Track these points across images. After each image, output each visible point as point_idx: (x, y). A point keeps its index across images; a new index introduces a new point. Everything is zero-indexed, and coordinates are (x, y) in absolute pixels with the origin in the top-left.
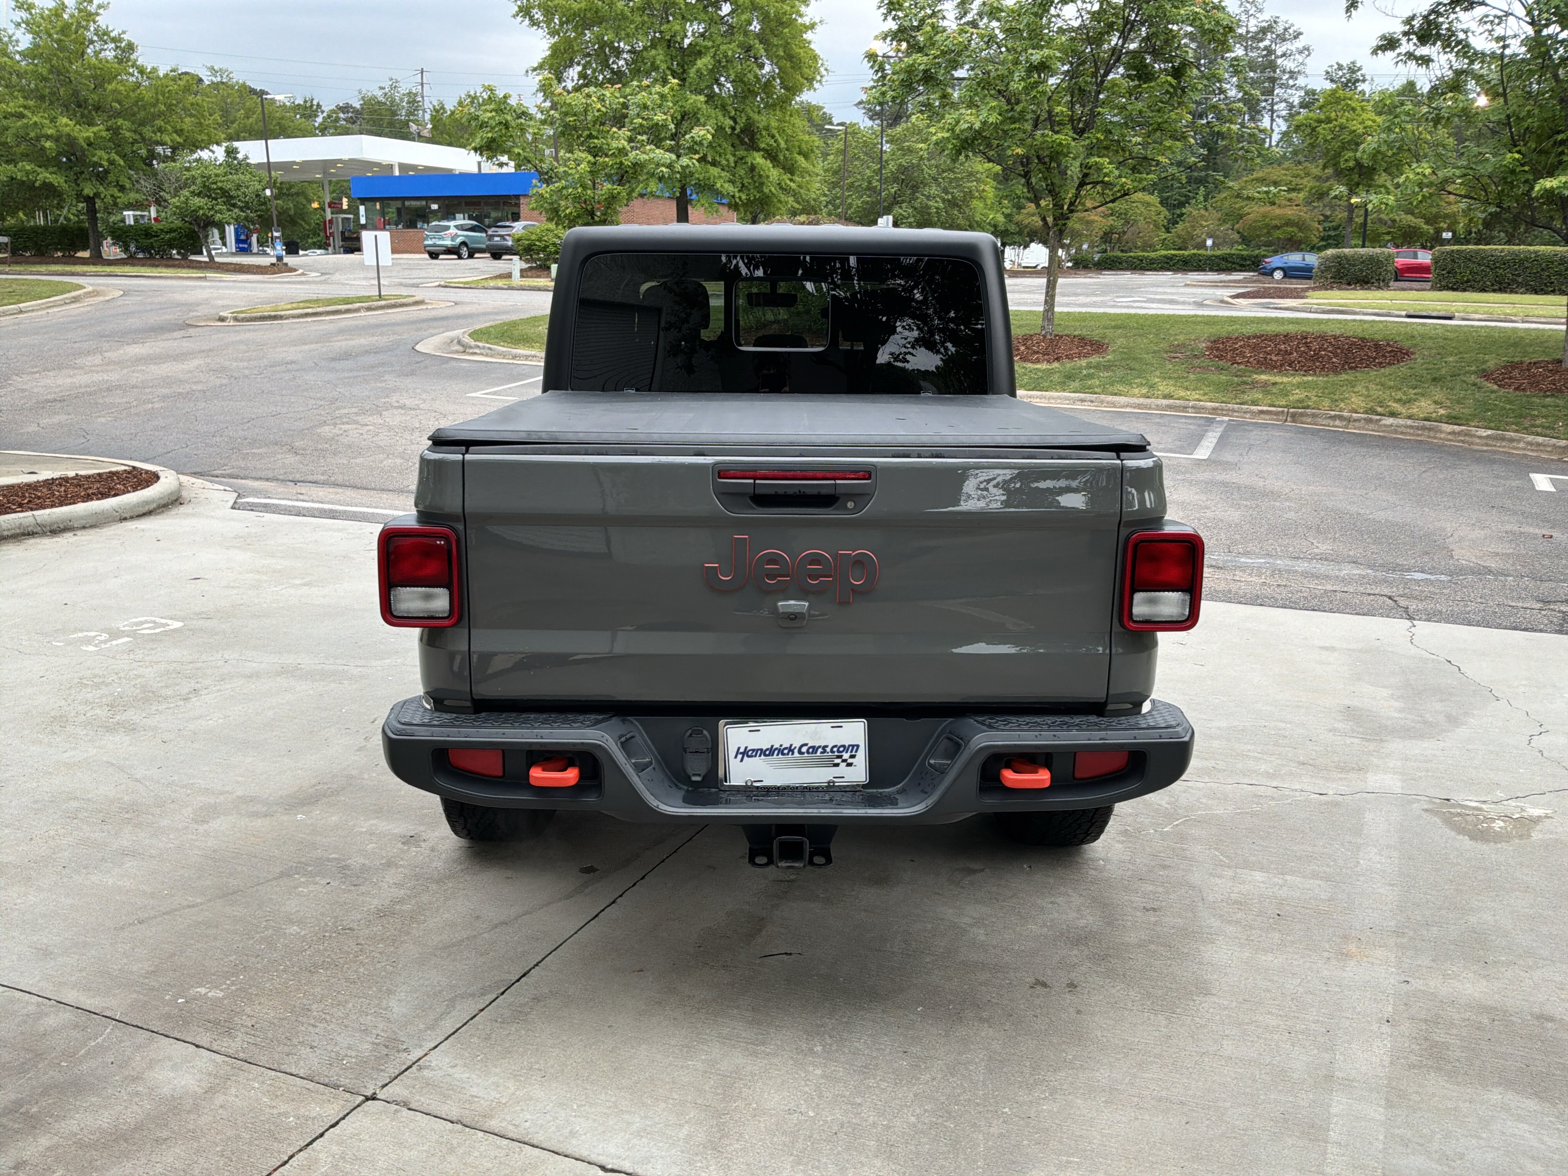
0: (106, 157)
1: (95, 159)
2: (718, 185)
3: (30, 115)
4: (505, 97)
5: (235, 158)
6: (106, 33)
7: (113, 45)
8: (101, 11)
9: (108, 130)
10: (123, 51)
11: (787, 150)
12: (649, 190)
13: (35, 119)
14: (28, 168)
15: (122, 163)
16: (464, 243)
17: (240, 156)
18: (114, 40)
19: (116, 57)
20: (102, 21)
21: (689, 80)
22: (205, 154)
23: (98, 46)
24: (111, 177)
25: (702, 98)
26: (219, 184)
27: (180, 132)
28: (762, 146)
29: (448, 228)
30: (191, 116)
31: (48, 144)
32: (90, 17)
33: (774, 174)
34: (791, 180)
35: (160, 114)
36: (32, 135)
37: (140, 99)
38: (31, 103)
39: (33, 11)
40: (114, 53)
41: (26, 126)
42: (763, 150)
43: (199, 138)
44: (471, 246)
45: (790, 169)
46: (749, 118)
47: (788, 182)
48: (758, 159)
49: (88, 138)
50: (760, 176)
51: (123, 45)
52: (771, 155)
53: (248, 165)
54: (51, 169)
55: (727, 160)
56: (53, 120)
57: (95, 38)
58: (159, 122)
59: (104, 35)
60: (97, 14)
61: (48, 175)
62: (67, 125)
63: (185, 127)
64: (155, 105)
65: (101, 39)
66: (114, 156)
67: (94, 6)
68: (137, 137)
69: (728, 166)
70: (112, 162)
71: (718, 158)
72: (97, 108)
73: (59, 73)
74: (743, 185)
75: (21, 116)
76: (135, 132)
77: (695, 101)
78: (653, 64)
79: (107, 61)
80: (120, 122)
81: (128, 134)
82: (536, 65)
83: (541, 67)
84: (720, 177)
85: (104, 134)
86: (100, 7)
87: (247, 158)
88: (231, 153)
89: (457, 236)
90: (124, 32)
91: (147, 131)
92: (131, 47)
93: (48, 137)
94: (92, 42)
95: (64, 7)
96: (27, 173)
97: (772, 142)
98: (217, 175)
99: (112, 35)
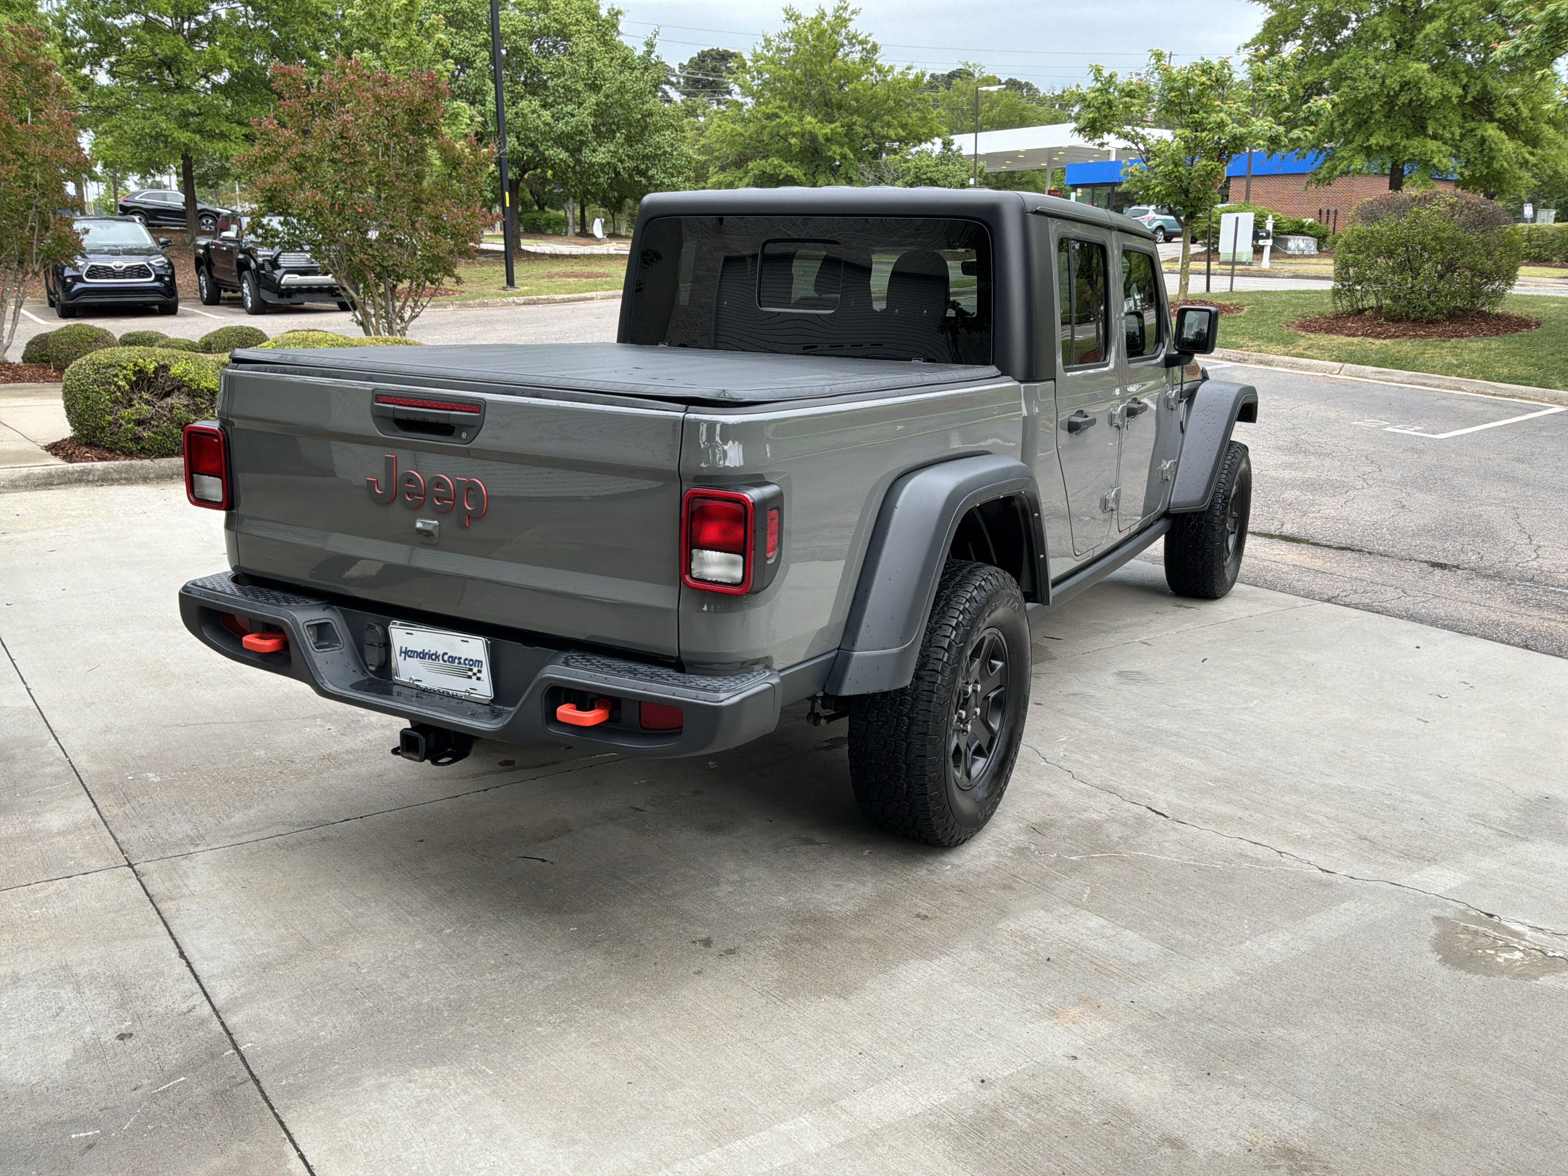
0: (839, 151)
1: (829, 154)
2: (1435, 161)
3: (783, 115)
4: (1111, 76)
5: (949, 150)
6: (855, 37)
7: (860, 48)
8: (853, 17)
9: (842, 126)
10: (868, 53)
11: (1531, 119)
12: (1352, 167)
13: (786, 118)
14: (776, 162)
15: (852, 156)
16: (1161, 228)
17: (954, 148)
18: (861, 43)
19: (861, 58)
20: (852, 27)
21: (1416, 47)
22: (925, 146)
23: (847, 49)
24: (842, 170)
25: (1426, 66)
26: (929, 175)
27: (904, 126)
28: (1498, 116)
29: (1147, 212)
30: (918, 110)
31: (793, 141)
32: (843, 22)
33: (1508, 146)
34: (1532, 154)
35: (890, 111)
36: (782, 133)
37: (874, 96)
38: (786, 104)
39: (799, 22)
40: (859, 55)
41: (779, 126)
42: (1499, 121)
43: (921, 131)
44: (1168, 230)
45: (1533, 141)
46: (1485, 86)
47: (1527, 156)
48: (1491, 131)
49: (826, 134)
50: (1491, 149)
51: (869, 46)
52: (1510, 127)
53: (960, 156)
54: (794, 163)
55: (1453, 134)
56: (801, 119)
57: (846, 42)
58: (887, 118)
59: (852, 39)
60: (850, 20)
61: (791, 169)
62: (810, 123)
63: (910, 121)
64: (886, 101)
65: (850, 43)
66: (846, 150)
67: (849, 12)
68: (868, 132)
69: (1452, 139)
70: (844, 157)
71: (1440, 132)
72: (840, 107)
73: (812, 76)
74: (1468, 161)
75: (776, 116)
76: (867, 127)
77: (1416, 70)
78: (1374, 32)
79: (854, 63)
80: (855, 118)
81: (860, 130)
82: (1248, 41)
83: (1254, 42)
84: (1440, 151)
85: (840, 130)
86: (853, 12)
87: (960, 149)
88: (947, 144)
89: (1154, 220)
90: (870, 35)
91: (877, 127)
92: (875, 48)
93: (794, 135)
94: (842, 45)
95: (823, 15)
96: (775, 167)
97: (1511, 110)
98: (928, 166)
99: (860, 38)
